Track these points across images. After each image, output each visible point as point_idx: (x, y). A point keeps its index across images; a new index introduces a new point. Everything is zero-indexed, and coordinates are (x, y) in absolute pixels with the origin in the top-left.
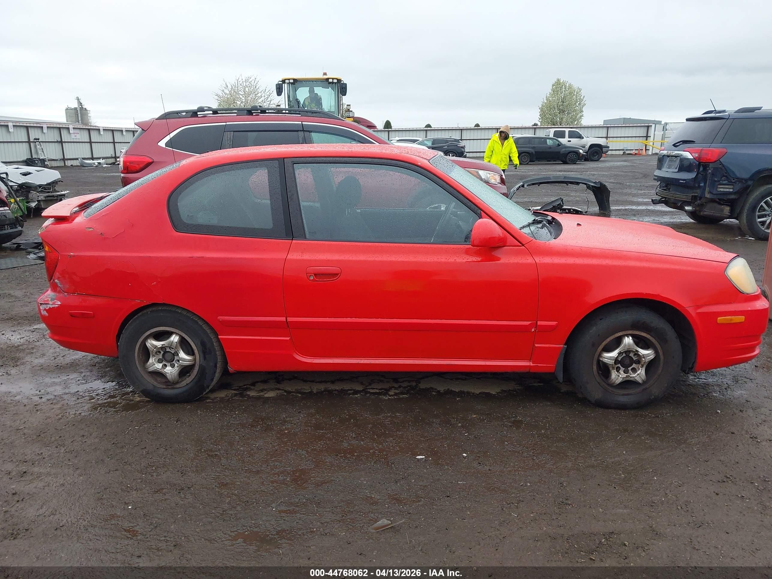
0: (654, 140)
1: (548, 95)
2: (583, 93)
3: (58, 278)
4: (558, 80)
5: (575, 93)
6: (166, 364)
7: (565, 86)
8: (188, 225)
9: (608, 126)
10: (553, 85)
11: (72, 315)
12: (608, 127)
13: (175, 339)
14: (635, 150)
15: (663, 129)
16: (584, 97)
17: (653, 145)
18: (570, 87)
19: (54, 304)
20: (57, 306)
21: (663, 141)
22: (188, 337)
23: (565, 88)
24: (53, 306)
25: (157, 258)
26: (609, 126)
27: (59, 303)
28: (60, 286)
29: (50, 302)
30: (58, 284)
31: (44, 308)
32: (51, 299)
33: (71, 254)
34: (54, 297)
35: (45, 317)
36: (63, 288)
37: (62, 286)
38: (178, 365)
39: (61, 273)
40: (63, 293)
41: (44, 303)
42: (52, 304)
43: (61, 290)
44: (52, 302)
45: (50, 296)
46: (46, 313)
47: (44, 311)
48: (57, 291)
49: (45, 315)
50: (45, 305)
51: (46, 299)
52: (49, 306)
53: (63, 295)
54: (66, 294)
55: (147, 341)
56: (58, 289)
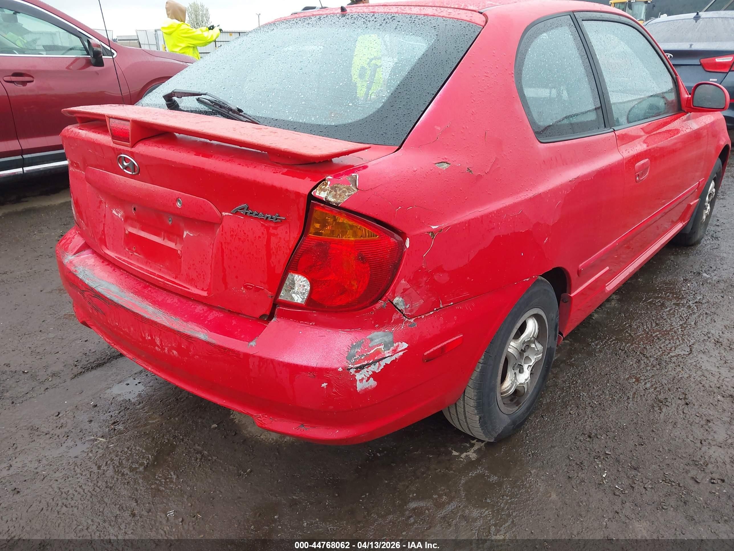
3: (402, 294)
8: (542, 129)
11: (428, 359)
13: (534, 326)
19: (395, 352)
20: (401, 353)
22: (544, 314)
24: (393, 358)
27: (405, 345)
28: (403, 308)
29: (385, 352)
30: (398, 306)
31: (370, 373)
32: (387, 347)
33: (434, 227)
34: (389, 338)
35: (367, 392)
36: (409, 309)
37: (408, 307)
38: (528, 365)
39: (411, 278)
40: (407, 321)
41: (371, 362)
42: (391, 356)
43: (404, 315)
44: (389, 351)
45: (376, 341)
46: (372, 383)
47: (368, 379)
48: (392, 322)
49: (367, 388)
50: (372, 366)
51: (372, 351)
52: (383, 363)
53: (409, 326)
54: (412, 320)
55: (510, 346)
56: (395, 317)
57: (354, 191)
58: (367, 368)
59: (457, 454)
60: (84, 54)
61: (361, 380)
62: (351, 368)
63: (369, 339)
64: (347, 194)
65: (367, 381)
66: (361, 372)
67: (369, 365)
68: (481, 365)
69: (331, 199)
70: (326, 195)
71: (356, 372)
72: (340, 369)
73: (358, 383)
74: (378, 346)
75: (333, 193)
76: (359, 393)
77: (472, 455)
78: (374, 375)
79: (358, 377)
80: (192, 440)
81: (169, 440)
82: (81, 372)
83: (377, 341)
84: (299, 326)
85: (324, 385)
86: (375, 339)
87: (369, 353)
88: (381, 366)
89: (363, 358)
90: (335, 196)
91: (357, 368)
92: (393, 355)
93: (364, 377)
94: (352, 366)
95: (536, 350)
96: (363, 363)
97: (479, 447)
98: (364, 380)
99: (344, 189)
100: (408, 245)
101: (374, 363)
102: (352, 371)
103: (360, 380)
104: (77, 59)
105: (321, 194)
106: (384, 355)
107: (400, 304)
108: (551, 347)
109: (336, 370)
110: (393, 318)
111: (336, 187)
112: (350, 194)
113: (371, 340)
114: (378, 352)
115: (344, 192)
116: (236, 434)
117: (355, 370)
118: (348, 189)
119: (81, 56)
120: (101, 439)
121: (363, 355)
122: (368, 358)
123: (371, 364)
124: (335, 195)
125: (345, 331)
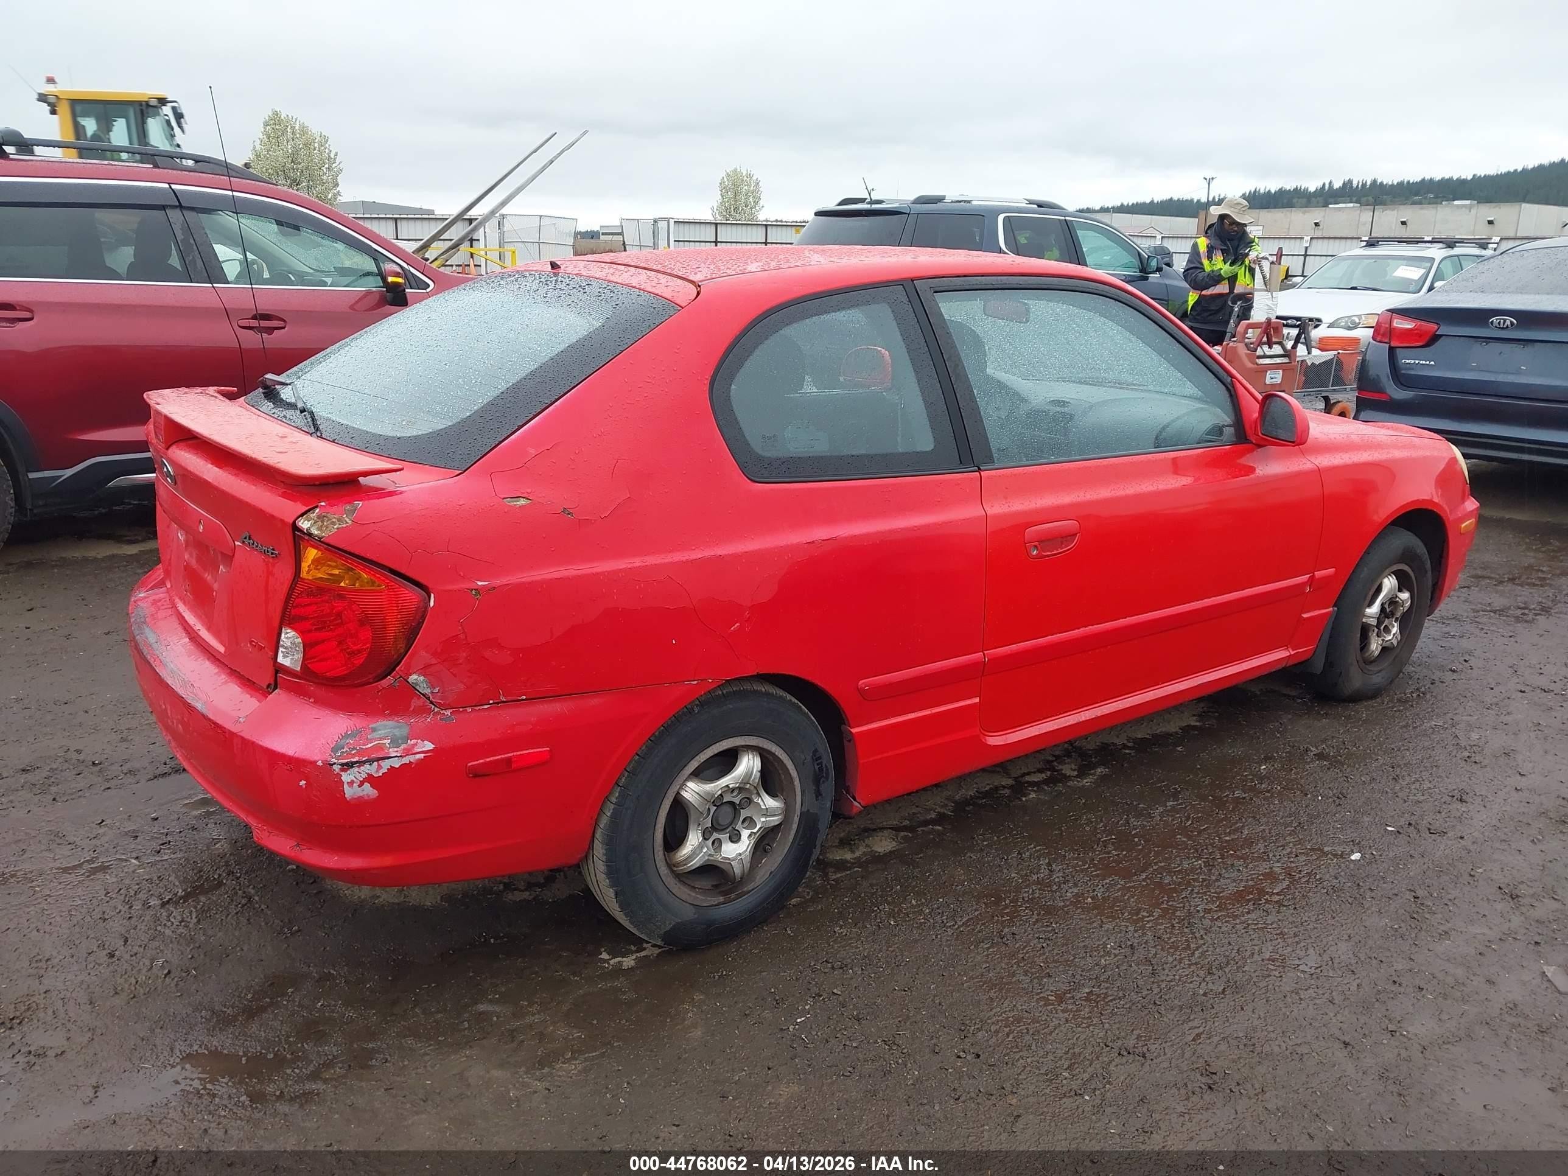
0: (486, 246)
1: (258, 147)
2: (333, 146)
3: (424, 671)
4: (276, 113)
5: (316, 145)
6: (720, 836)
7: (293, 128)
8: (771, 462)
9: (395, 216)
10: (266, 124)
11: (477, 774)
12: (396, 219)
13: (748, 765)
14: (456, 265)
15: (499, 226)
16: (336, 154)
17: (486, 254)
18: (304, 131)
19: (408, 752)
20: (422, 756)
21: (501, 250)
22: (782, 751)
23: (293, 133)
24: (406, 760)
25: (736, 557)
26: (398, 216)
27: (429, 746)
28: (427, 691)
29: (391, 750)
30: (417, 688)
31: (364, 776)
32: (395, 742)
33: (480, 583)
34: (405, 730)
35: (360, 804)
36: (439, 694)
37: (436, 690)
38: (750, 831)
39: (439, 650)
40: (438, 713)
41: (364, 759)
42: (401, 756)
43: (432, 703)
44: (398, 749)
45: (380, 732)
46: (368, 791)
47: (361, 784)
48: (411, 709)
49: (362, 797)
50: (367, 766)
51: (370, 745)
52: (386, 765)
53: (441, 719)
54: (448, 712)
55: (687, 789)
56: (415, 703)
57: (347, 523)
58: (359, 767)
59: (608, 957)
60: (378, 285)
61: (351, 783)
62: (334, 764)
63: (372, 728)
64: (335, 527)
65: (360, 786)
66: (348, 772)
67: (361, 763)
68: (612, 806)
69: (315, 532)
70: (309, 525)
71: (342, 770)
72: (320, 763)
73: (346, 786)
74: (381, 739)
75: (320, 523)
76: (348, 802)
77: (628, 962)
78: (370, 779)
79: (346, 777)
80: (249, 881)
81: (220, 875)
82: (166, 773)
83: (382, 733)
84: (298, 703)
85: (303, 783)
86: (380, 730)
87: (364, 747)
88: (382, 768)
89: (353, 752)
90: (320, 528)
91: (342, 765)
92: (405, 756)
93: (355, 779)
94: (336, 761)
95: (763, 807)
96: (352, 760)
97: (649, 954)
98: (355, 784)
99: (334, 520)
100: (432, 604)
101: (370, 761)
102: (336, 768)
103: (348, 783)
104: (368, 294)
105: (304, 524)
106: (388, 753)
107: (421, 685)
108: (808, 810)
109: (314, 763)
110: (413, 705)
111: (324, 516)
112: (340, 526)
113: (374, 730)
114: (380, 748)
115: (334, 523)
116: (315, 882)
117: (339, 767)
118: (339, 520)
119: (374, 289)
120: (133, 861)
121: (354, 749)
122: (361, 752)
123: (364, 762)
124: (321, 526)
125: (345, 715)
